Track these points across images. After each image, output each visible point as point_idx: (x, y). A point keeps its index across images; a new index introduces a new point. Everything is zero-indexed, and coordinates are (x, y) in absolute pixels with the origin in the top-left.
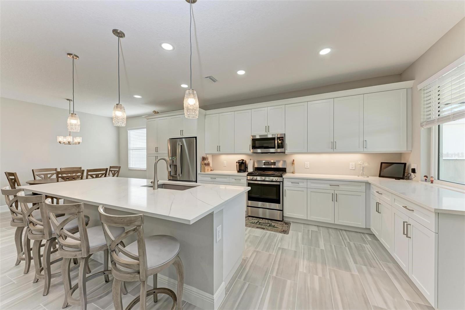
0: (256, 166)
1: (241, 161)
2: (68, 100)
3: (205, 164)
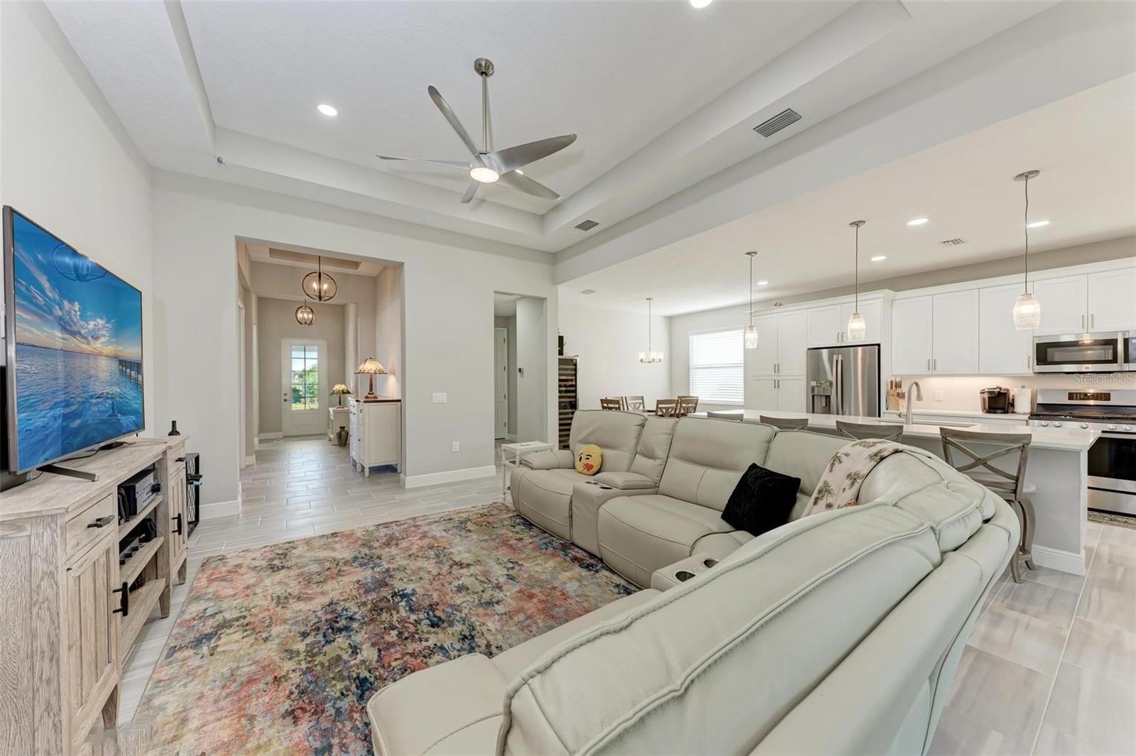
0: (1040, 400)
1: (998, 390)
2: (648, 299)
3: (898, 395)
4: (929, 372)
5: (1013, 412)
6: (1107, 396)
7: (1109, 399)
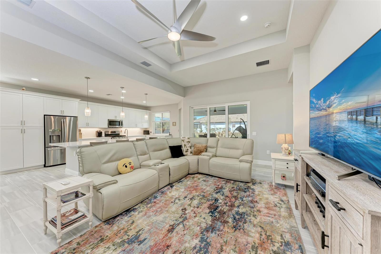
0: (106, 133)
1: (100, 131)
3: (81, 134)
4: (87, 127)
5: (102, 137)
6: (115, 132)
7: (115, 133)
